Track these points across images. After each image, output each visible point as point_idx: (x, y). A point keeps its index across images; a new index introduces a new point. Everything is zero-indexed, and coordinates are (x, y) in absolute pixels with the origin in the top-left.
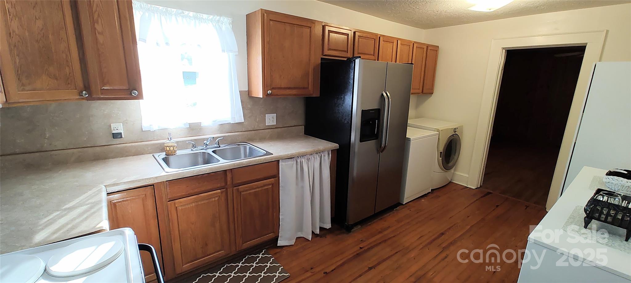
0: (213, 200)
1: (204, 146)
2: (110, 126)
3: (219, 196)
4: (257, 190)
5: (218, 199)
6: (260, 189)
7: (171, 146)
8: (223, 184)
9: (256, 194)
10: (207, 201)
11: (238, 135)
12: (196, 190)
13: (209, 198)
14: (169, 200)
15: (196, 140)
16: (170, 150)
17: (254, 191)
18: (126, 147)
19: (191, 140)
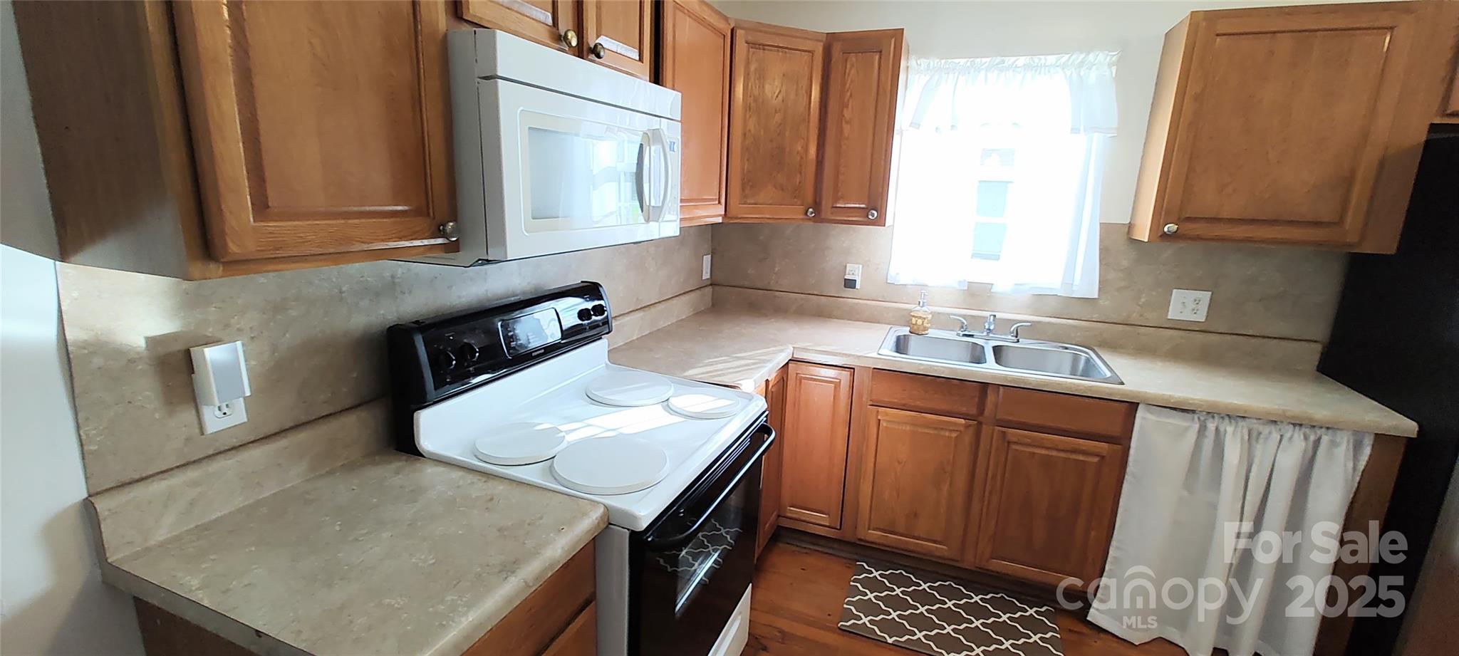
0: (947, 434)
1: (983, 333)
2: (846, 267)
3: (960, 431)
4: (1054, 453)
5: (957, 437)
6: (1062, 455)
7: (920, 318)
8: (974, 411)
9: (1047, 463)
10: (936, 432)
11: (1074, 327)
12: (918, 403)
13: (939, 427)
14: (871, 403)
15: (973, 317)
16: (916, 324)
17: (1044, 452)
18: (857, 304)
19: (964, 316)
